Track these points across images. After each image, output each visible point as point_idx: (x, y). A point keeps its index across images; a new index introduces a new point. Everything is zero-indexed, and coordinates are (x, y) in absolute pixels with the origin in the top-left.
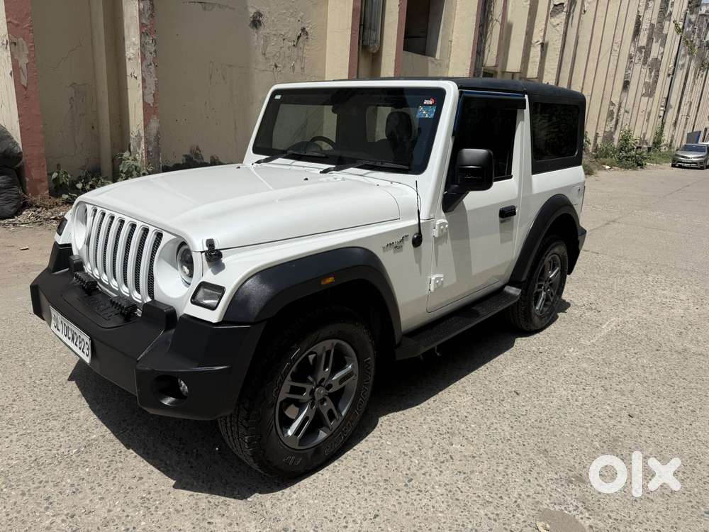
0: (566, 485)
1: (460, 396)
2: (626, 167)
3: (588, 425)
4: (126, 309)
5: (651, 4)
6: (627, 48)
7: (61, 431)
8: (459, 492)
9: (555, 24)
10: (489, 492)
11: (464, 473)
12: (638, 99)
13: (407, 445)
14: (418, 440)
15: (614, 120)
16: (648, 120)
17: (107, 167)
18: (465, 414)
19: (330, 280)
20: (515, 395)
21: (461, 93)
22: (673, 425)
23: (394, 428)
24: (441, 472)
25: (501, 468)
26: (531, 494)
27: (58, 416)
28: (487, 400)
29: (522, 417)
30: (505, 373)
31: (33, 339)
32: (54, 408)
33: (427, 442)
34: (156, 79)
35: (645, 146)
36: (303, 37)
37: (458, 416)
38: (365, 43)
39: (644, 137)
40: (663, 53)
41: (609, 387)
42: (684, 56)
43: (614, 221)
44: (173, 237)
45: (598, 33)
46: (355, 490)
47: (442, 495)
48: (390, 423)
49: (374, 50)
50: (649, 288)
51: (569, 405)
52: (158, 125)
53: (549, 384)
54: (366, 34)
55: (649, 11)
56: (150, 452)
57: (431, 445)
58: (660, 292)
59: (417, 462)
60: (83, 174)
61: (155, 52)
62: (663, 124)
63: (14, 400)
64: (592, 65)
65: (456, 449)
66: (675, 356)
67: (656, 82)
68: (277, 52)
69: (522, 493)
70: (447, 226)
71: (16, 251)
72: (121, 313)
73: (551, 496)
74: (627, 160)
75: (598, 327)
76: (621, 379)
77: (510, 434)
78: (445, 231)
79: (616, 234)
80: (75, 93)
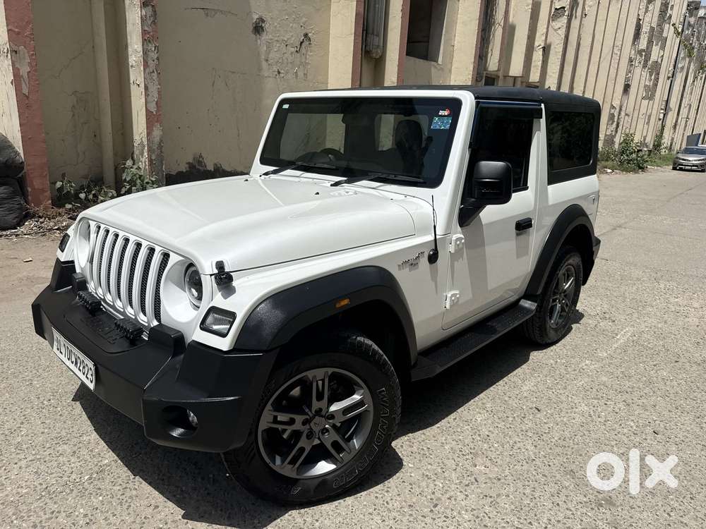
0: (596, 508)
1: (480, 413)
2: (627, 170)
3: (613, 443)
4: (132, 333)
5: (651, 7)
6: (628, 51)
7: (72, 456)
8: (487, 518)
9: (557, 27)
10: (518, 518)
11: (491, 497)
12: (638, 103)
13: (429, 467)
14: (440, 461)
15: (615, 123)
16: (648, 123)
17: (109, 175)
18: (487, 433)
19: (346, 302)
20: (537, 411)
21: (478, 103)
22: (699, 442)
23: (415, 449)
24: (467, 496)
25: (528, 491)
26: (560, 519)
27: (68, 440)
28: (507, 417)
29: (545, 435)
30: (525, 388)
31: (39, 357)
32: (63, 430)
33: (451, 464)
34: (159, 87)
35: (645, 149)
36: (306, 43)
37: (479, 435)
38: (368, 48)
39: (645, 140)
40: (663, 56)
41: (631, 401)
42: (684, 58)
43: (620, 226)
44: (182, 258)
45: (599, 37)
46: (379, 517)
47: (470, 521)
48: (411, 444)
49: (376, 55)
50: (661, 295)
51: (593, 421)
52: (161, 133)
53: (570, 399)
54: (368, 39)
55: (649, 14)
56: (165, 478)
57: (454, 467)
58: (672, 300)
59: (441, 485)
60: (85, 183)
61: (158, 59)
62: (663, 127)
63: (22, 423)
64: (593, 69)
65: (481, 471)
66: (695, 367)
67: (656, 85)
68: (279, 58)
69: (552, 518)
70: (463, 241)
71: (20, 263)
72: (126, 336)
73: (582, 521)
74: (628, 163)
75: (613, 337)
76: (642, 393)
77: (535, 453)
78: (461, 246)
79: (623, 240)
80: (77, 101)
